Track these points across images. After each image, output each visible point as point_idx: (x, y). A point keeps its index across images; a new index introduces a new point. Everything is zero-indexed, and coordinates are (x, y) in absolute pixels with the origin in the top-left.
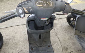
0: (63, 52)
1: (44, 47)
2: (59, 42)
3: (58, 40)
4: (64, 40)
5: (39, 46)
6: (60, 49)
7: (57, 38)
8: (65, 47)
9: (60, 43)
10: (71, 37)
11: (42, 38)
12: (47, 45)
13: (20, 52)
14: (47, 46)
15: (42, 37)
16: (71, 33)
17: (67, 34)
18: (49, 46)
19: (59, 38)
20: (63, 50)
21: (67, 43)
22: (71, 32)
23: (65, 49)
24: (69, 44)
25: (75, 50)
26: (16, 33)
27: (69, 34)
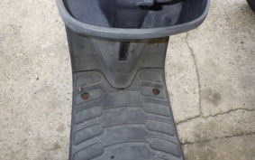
0: (200, 107)
1: (133, 93)
2: (193, 70)
3: (191, 63)
4: (214, 65)
5: (114, 84)
6: (191, 95)
7: (189, 54)
8: (210, 91)
9: (194, 76)
10: (242, 53)
11: (130, 55)
12: (147, 85)
13: (42, 90)
14: (149, 90)
15: (133, 52)
16: (245, 37)
17: (227, 43)
18: (156, 92)
19: (195, 52)
20: (203, 102)
21: (220, 77)
22: (247, 34)
23: (211, 97)
24: (230, 80)
25: (246, 106)
26: (24, 14)
27: (235, 40)
